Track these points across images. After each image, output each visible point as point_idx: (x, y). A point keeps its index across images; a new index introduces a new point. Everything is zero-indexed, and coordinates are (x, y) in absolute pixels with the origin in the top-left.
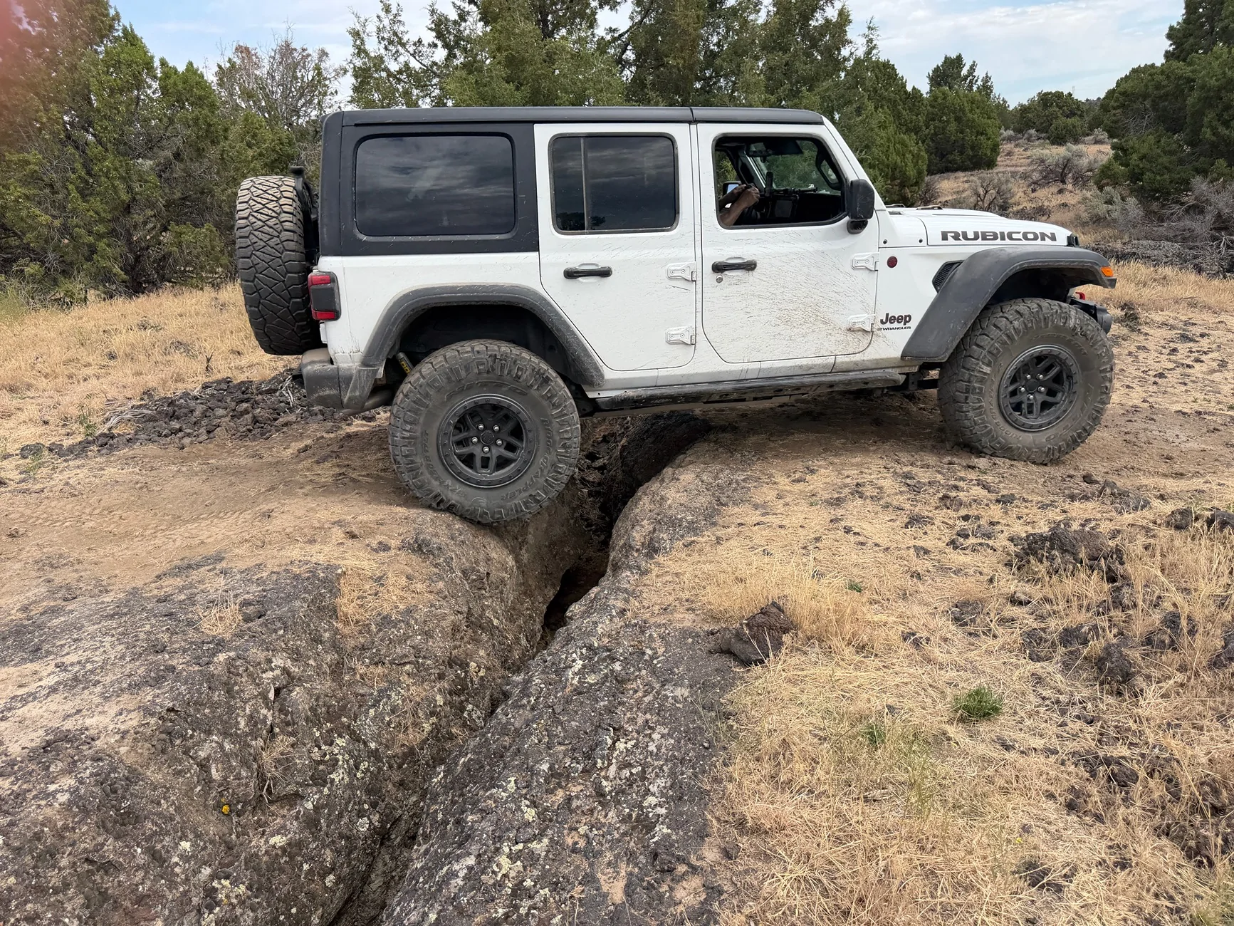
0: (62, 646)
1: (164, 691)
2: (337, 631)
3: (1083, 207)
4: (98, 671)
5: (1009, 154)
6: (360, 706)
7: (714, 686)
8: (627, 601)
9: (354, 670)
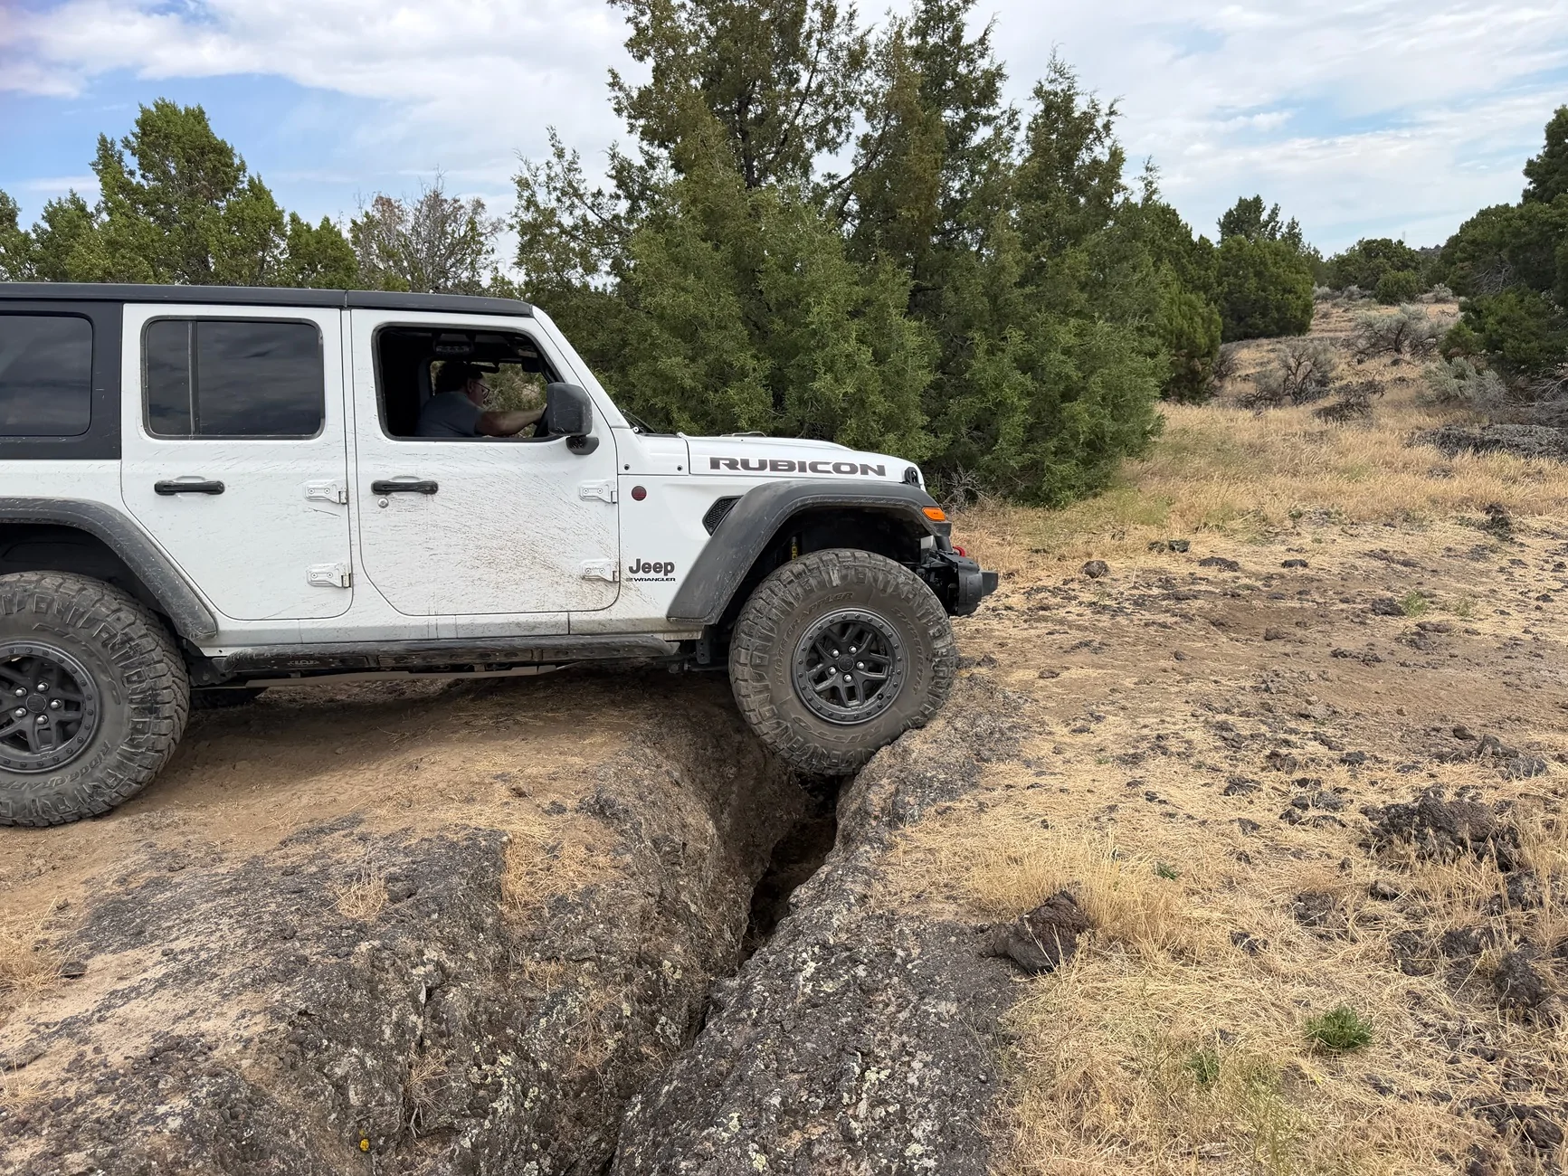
0: (170, 928)
1: (295, 988)
2: (501, 916)
3: (1427, 383)
4: (215, 961)
5: (1325, 316)
6: (529, 1014)
7: (989, 1000)
8: (868, 884)
9: (521, 966)
